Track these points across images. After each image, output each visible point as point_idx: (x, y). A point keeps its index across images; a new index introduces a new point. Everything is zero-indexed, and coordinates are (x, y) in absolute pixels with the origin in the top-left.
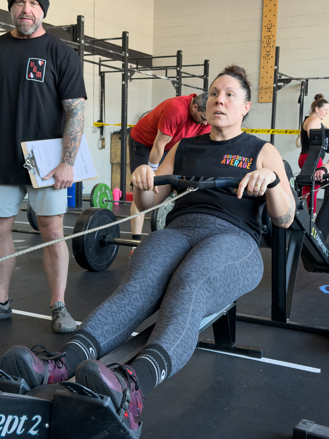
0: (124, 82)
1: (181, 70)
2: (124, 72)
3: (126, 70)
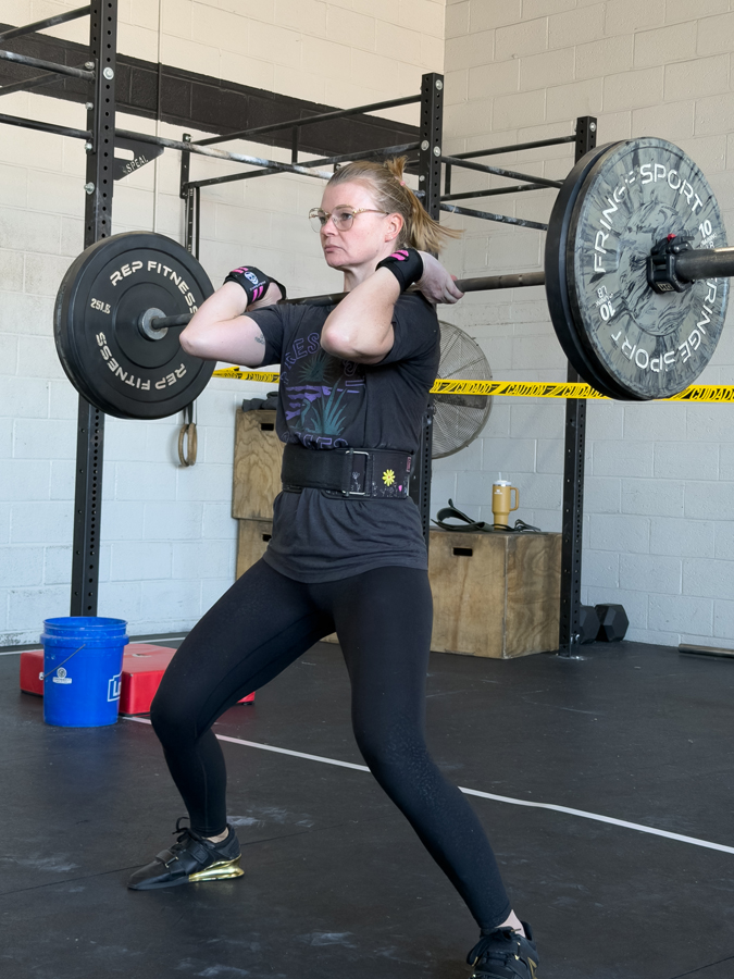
0: (91, 185)
1: (437, 151)
2: (90, 146)
3: (103, 135)
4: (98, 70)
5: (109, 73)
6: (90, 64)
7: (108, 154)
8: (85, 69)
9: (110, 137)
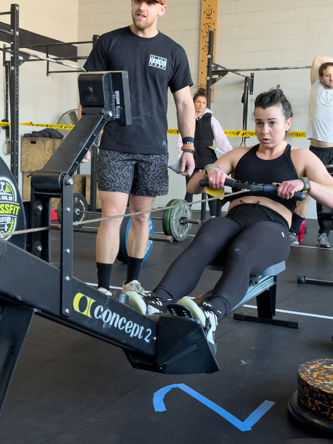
0: (13, 67)
2: (12, 55)
3: (16, 52)
4: (14, 32)
5: (17, 33)
6: (12, 30)
7: (18, 58)
8: (10, 31)
9: (18, 53)
